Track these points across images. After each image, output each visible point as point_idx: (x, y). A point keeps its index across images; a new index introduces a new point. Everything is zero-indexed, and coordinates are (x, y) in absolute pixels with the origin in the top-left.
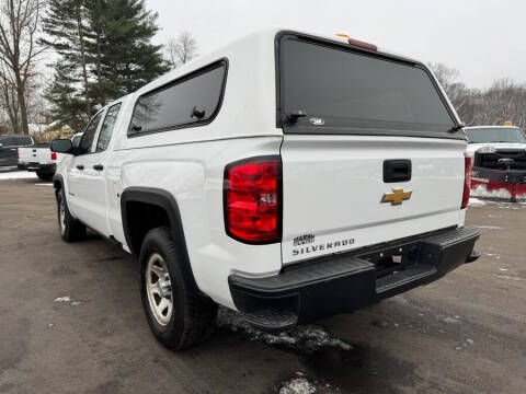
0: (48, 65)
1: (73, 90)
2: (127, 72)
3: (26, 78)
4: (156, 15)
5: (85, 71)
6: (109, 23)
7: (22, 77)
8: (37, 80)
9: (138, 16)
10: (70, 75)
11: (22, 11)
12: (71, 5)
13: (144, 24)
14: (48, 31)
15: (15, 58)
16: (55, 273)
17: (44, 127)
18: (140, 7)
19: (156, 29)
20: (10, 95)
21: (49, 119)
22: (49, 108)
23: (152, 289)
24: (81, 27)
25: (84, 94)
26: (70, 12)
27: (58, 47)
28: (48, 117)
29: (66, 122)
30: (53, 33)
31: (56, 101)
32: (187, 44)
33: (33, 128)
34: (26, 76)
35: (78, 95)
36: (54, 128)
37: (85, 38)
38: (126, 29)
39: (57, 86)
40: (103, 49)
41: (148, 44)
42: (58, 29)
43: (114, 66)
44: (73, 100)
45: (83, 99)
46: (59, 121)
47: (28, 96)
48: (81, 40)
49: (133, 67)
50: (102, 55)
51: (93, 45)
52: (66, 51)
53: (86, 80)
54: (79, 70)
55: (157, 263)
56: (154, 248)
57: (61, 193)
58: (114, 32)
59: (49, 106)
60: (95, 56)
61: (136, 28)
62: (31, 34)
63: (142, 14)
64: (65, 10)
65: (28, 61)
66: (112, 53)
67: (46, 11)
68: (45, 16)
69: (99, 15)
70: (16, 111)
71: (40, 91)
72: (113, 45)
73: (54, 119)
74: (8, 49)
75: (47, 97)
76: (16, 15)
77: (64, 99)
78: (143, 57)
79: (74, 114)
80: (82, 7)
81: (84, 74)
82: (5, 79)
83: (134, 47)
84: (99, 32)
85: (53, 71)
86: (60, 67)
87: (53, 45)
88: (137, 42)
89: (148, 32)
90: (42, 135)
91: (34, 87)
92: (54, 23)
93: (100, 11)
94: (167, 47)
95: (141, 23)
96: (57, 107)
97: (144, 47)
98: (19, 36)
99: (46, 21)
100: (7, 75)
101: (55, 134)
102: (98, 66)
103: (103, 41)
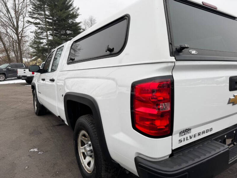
0: (31, 32)
1: (42, 43)
2: (66, 34)
3: (21, 38)
4: (78, 9)
5: (47, 34)
6: (57, 12)
7: (20, 38)
8: (26, 39)
9: (70, 9)
10: (41, 36)
11: (20, 8)
12: (41, 5)
13: (73, 13)
14: (31, 17)
15: (17, 29)
16: (31, 134)
17: (29, 60)
18: (71, 5)
19: (78, 15)
20: (15, 45)
21: (32, 56)
22: (32, 51)
23: (81, 150)
24: (45, 15)
25: (46, 45)
26: (41, 8)
27: (36, 24)
28: (31, 55)
29: (39, 57)
30: (33, 18)
31: (35, 48)
32: (92, 22)
33: (25, 60)
34: (22, 37)
35: (44, 45)
36: (34, 60)
37: (47, 20)
38: (65, 15)
39: (35, 41)
40: (55, 24)
41: (75, 22)
42: (35, 16)
43: (60, 32)
44: (42, 47)
45: (47, 47)
46: (36, 57)
47: (23, 46)
48: (45, 21)
49: (68, 32)
50: (55, 27)
51: (51, 22)
52: (39, 26)
53: (48, 38)
54: (45, 34)
55: (84, 135)
56: (83, 127)
57: (34, 91)
58: (60, 17)
59: (32, 50)
60: (51, 27)
61: (70, 14)
62: (24, 18)
63: (72, 8)
64: (38, 7)
65: (22, 30)
66: (59, 26)
67: (30, 8)
68: (30, 10)
69: (53, 9)
70: (17, 53)
71: (28, 44)
72: (60, 22)
73: (34, 56)
74: (14, 25)
75: (31, 46)
76: (17, 10)
77: (38, 47)
78: (73, 27)
79: (42, 54)
80: (46, 6)
81: (47, 36)
82: (13, 38)
83: (69, 23)
84: (53, 17)
85: (34, 34)
86: (36, 33)
87: (33, 23)
88: (70, 21)
89: (75, 16)
90: (29, 63)
91: (25, 42)
92: (34, 13)
93: (53, 7)
94: (83, 23)
95: (71, 12)
96: (35, 51)
97: (73, 23)
98: (18, 19)
99: (30, 12)
100: (13, 37)
101: (34, 62)
102: (53, 32)
103: (55, 21)
